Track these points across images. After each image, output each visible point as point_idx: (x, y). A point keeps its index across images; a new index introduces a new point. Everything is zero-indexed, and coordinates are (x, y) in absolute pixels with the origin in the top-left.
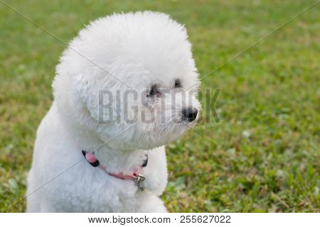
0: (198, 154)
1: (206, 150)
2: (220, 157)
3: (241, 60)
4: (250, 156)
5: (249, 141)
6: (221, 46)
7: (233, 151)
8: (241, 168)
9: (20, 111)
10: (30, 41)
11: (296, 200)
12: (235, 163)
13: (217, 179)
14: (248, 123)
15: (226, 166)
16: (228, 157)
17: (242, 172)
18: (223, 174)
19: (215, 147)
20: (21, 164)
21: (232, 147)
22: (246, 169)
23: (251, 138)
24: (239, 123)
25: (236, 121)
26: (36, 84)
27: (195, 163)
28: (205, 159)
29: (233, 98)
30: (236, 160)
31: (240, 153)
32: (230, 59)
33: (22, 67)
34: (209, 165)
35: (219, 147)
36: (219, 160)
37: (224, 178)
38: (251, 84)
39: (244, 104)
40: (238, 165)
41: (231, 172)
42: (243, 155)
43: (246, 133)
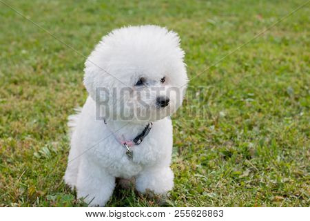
0: (186, 130)
1: (192, 126)
2: (204, 132)
3: (211, 51)
4: (227, 132)
5: (225, 119)
6: (192, 37)
7: (213, 127)
8: (221, 141)
9: (35, 91)
10: (24, 27)
11: (263, 166)
12: (215, 137)
13: (203, 149)
14: (222, 105)
15: (209, 139)
16: (209, 132)
17: (221, 144)
18: (207, 145)
19: (199, 124)
20: (47, 135)
21: (212, 124)
22: (224, 141)
23: (226, 117)
24: (215, 105)
25: (212, 103)
26: (42, 68)
27: (185, 136)
28: (192, 133)
29: (208, 84)
30: (217, 135)
31: (219, 130)
32: (202, 49)
33: (24, 52)
34: (196, 138)
35: (202, 124)
36: (203, 135)
37: (208, 148)
38: (222, 72)
39: (218, 89)
40: (218, 138)
41: (213, 144)
42: (222, 131)
43: (222, 114)
